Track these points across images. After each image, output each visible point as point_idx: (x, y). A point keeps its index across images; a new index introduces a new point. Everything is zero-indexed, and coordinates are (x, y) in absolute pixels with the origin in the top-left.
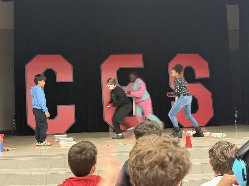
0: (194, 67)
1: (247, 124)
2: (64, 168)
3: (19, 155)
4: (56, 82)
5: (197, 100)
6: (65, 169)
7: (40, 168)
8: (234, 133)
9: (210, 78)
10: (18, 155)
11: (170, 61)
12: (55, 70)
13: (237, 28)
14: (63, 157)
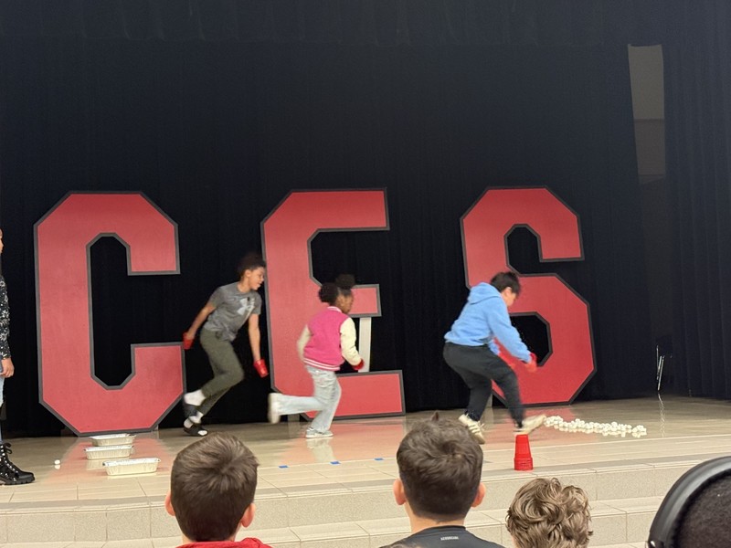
0: (536, 229)
1: (693, 396)
2: (149, 540)
3: (13, 501)
4: (129, 274)
5: (545, 325)
6: (152, 543)
7: (75, 540)
8: (656, 424)
9: (583, 259)
10: (7, 501)
11: (465, 210)
12: (124, 238)
13: (660, 113)
14: (145, 505)
